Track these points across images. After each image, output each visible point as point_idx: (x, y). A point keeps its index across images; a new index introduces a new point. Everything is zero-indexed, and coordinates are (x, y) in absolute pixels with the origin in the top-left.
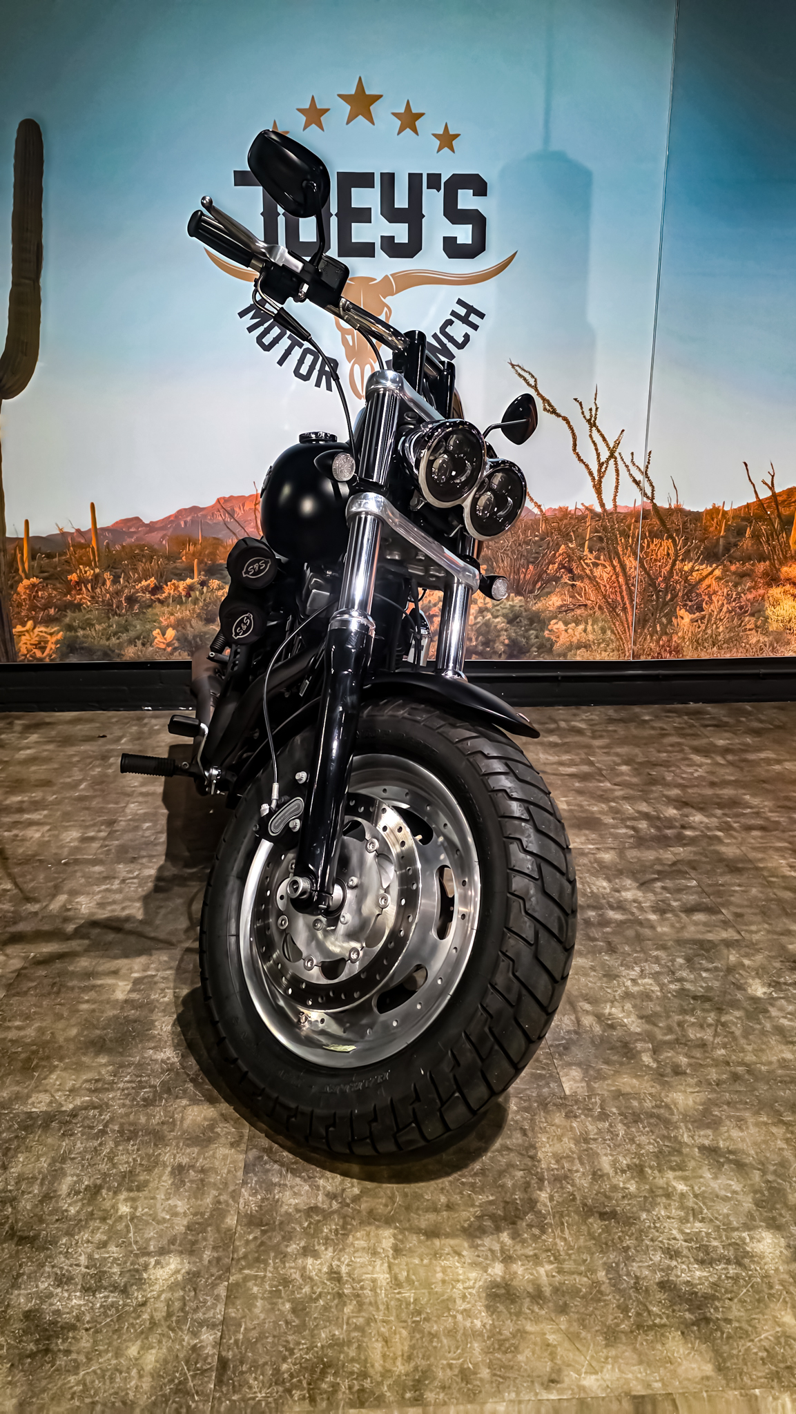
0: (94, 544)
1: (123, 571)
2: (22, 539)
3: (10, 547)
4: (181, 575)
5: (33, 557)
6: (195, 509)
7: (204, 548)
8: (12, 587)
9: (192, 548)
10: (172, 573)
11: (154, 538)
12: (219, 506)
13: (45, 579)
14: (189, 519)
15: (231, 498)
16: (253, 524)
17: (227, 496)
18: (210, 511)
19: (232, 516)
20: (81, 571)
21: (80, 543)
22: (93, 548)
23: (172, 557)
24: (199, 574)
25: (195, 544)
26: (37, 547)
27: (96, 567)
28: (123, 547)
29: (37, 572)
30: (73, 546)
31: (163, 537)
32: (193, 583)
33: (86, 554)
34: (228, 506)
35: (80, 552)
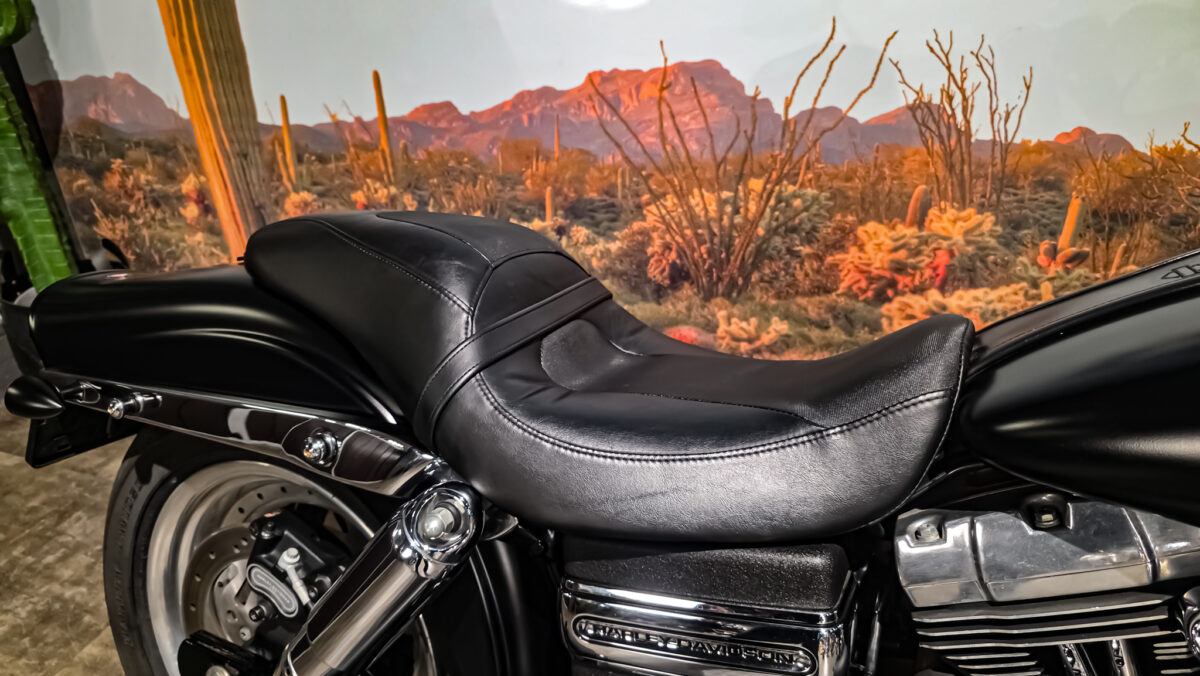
0: (384, 144)
1: (432, 195)
2: (279, 128)
3: (266, 139)
4: (523, 211)
5: (300, 160)
6: (546, 93)
7: (563, 168)
8: (277, 203)
9: (542, 165)
10: (509, 207)
11: (479, 144)
12: (591, 90)
13: (321, 195)
14: (536, 111)
15: (615, 73)
16: (654, 129)
17: (607, 69)
18: (572, 98)
19: (614, 110)
20: (369, 189)
21: (362, 140)
22: (383, 152)
23: (508, 180)
24: (555, 214)
25: (547, 159)
26: (302, 143)
27: (390, 183)
28: (429, 154)
29: (307, 182)
30: (355, 146)
31: (493, 142)
32: (544, 229)
33: (373, 161)
34: (609, 89)
35: (365, 157)
